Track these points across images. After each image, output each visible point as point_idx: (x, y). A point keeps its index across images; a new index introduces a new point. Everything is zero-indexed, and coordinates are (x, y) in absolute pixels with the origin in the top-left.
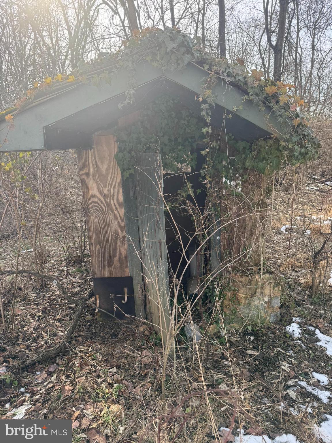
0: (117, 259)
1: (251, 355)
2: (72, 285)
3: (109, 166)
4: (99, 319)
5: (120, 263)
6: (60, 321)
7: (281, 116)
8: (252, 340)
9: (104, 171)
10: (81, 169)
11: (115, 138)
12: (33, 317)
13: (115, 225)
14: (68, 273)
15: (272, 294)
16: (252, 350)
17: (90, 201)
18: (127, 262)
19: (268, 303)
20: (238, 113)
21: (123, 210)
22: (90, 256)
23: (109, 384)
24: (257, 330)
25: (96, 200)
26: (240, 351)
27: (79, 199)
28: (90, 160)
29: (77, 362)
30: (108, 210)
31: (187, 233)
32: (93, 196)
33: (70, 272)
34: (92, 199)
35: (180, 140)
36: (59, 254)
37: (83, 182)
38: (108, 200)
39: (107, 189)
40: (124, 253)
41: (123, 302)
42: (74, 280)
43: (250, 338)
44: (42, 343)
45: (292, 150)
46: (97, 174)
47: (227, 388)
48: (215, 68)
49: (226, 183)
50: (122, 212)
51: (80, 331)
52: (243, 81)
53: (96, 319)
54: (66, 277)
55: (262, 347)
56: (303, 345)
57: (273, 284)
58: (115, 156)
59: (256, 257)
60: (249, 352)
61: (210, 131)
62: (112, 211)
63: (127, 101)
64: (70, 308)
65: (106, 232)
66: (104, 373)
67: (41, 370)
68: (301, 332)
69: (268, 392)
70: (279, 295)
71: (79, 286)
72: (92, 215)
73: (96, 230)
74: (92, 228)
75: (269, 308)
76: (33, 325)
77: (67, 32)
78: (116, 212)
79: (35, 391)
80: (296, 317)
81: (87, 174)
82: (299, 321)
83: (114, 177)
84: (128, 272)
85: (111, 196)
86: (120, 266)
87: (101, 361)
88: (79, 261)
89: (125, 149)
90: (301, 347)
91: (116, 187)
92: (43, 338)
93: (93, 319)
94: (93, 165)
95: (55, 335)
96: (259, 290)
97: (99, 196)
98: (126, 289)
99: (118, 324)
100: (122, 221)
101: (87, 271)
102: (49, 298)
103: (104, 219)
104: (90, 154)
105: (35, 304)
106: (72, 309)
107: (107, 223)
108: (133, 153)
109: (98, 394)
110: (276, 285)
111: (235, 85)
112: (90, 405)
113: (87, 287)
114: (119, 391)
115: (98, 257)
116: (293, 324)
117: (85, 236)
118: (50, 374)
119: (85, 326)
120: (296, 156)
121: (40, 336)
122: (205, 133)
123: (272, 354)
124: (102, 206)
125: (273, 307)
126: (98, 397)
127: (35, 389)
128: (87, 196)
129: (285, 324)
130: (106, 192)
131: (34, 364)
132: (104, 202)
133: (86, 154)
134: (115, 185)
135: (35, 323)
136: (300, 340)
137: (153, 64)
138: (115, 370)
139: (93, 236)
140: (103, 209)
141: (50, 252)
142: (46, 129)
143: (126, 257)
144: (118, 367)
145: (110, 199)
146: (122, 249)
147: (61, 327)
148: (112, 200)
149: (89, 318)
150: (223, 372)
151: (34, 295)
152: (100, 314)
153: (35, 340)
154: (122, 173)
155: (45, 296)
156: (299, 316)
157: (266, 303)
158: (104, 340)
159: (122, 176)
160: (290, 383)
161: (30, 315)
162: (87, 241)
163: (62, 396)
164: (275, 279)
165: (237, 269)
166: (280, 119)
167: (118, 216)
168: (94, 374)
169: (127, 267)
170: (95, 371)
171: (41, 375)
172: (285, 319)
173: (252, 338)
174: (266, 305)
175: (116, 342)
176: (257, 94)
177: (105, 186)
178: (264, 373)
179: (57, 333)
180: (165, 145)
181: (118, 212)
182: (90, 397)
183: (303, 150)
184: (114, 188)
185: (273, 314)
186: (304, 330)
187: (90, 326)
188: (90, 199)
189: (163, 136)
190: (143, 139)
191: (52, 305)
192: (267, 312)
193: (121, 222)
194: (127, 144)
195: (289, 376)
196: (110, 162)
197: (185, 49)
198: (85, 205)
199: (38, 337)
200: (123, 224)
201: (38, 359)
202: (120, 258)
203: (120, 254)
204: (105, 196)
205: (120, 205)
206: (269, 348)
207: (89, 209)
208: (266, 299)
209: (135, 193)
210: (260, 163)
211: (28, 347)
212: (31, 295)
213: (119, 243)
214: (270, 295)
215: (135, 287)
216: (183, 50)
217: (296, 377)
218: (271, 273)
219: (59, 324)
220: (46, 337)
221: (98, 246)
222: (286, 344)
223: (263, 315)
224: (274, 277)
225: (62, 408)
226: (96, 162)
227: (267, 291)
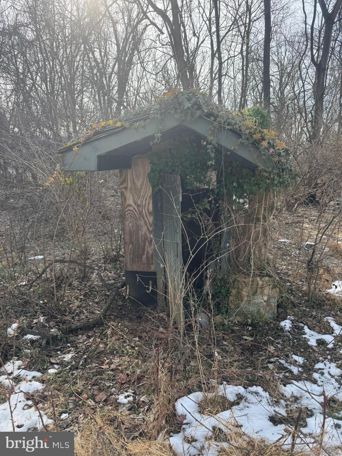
0: (144, 257)
1: (246, 340)
2: (108, 278)
3: (143, 182)
4: (128, 305)
5: (147, 260)
6: (97, 303)
7: (264, 155)
8: (250, 329)
9: (139, 187)
10: (122, 183)
11: (149, 161)
12: (77, 299)
13: (145, 229)
14: (105, 269)
15: (270, 295)
16: (247, 336)
17: (127, 209)
18: (152, 260)
19: (267, 301)
20: (235, 152)
21: (152, 218)
22: (124, 257)
23: (132, 347)
24: (256, 323)
25: (131, 208)
26: (238, 336)
27: (118, 208)
28: (129, 177)
29: (109, 332)
30: (140, 217)
31: (195, 236)
32: (129, 205)
33: (107, 268)
34: (128, 208)
35: (199, 165)
36: (98, 253)
37: (122, 193)
38: (141, 209)
39: (140, 200)
40: (150, 252)
41: (148, 292)
42: (110, 274)
43: (248, 328)
44: (84, 317)
45: (273, 179)
46: (133, 188)
47: (221, 359)
48: (218, 119)
49: (235, 200)
50: (151, 219)
51: (113, 312)
52: (239, 129)
53: (126, 304)
54: (103, 272)
55: (256, 335)
56: (291, 336)
57: (272, 286)
58: (148, 175)
59: (259, 263)
60: (245, 337)
61: (214, 163)
62: (143, 218)
63: (156, 140)
64: (106, 295)
65: (137, 234)
66: (129, 340)
67: (82, 334)
68: (291, 326)
69: (253, 365)
70: (276, 295)
71: (114, 279)
72: (128, 220)
73: (130, 233)
74: (127, 230)
75: (267, 305)
76: (76, 304)
77: (116, 47)
78: (146, 219)
79: (78, 346)
80: (291, 316)
81: (126, 188)
82: (293, 318)
83: (146, 191)
84: (153, 268)
85: (143, 206)
86: (147, 263)
87: (127, 333)
88: (115, 260)
89: (156, 170)
90: (289, 337)
91: (148, 199)
92: (84, 314)
93: (123, 305)
94: (131, 181)
95: (93, 313)
96: (259, 291)
97: (134, 205)
98: (150, 282)
99: (143, 310)
100: (151, 226)
101: (121, 268)
102: (90, 286)
103: (136, 224)
104: (129, 173)
105: (78, 290)
106: (108, 296)
107: (138, 228)
108: (162, 174)
109: (123, 351)
110: (275, 287)
111: (233, 131)
112: (117, 357)
113: (120, 280)
114: (139, 352)
115: (130, 254)
116: (287, 321)
117: (121, 241)
118: (89, 337)
119: (117, 308)
120: (275, 184)
121: (81, 312)
122: (210, 165)
123: (264, 340)
124: (136, 213)
125: (271, 305)
126: (124, 354)
127: (78, 345)
128: (124, 205)
129: (280, 320)
130: (139, 203)
131: (77, 330)
132: (137, 210)
133: (126, 172)
134: (147, 197)
135: (78, 303)
136: (289, 332)
137: (175, 116)
138: (137, 339)
139: (127, 237)
140: (136, 216)
141: (91, 252)
142: (99, 157)
143: (152, 256)
144: (140, 337)
145: (142, 208)
146: (149, 249)
147: (98, 307)
148: (143, 209)
149: (120, 303)
150: (221, 348)
151: (77, 283)
152: (129, 301)
153: (78, 315)
154: (152, 189)
155: (86, 284)
156: (293, 315)
157: (265, 301)
158: (131, 320)
159: (153, 191)
160: (272, 360)
161: (75, 297)
162: (122, 245)
163: (97, 350)
164: (274, 282)
165: (242, 272)
166: (264, 157)
167: (148, 222)
168: (121, 340)
169: (152, 264)
170: (122, 339)
171: (82, 338)
172: (280, 316)
173: (250, 328)
174: (265, 303)
175: (140, 322)
176: (247, 139)
177: (139, 198)
178: (253, 352)
179: (95, 312)
180: (187, 168)
181: (148, 219)
182: (117, 352)
183: (281, 180)
184: (146, 199)
185: (271, 311)
186: (295, 325)
187: (121, 309)
188: (126, 208)
189: (186, 161)
190: (169, 164)
191: (92, 291)
192: (266, 309)
193: (149, 227)
194: (158, 166)
195: (273, 356)
196: (144, 179)
197: (197, 107)
198: (122, 212)
199: (80, 313)
200: (151, 229)
201: (80, 326)
202: (147, 257)
203: (148, 253)
204: (138, 206)
205: (150, 213)
206: (262, 336)
207: (125, 215)
208: (265, 298)
209: (162, 204)
210: (253, 187)
211: (73, 318)
212: (76, 283)
213: (147, 244)
214: (269, 295)
215: (158, 281)
216: (196, 107)
217: (277, 356)
218: (270, 276)
219: (96, 305)
220: (86, 314)
221: (131, 245)
222: (277, 334)
223: (262, 311)
224: (273, 280)
225: (97, 357)
226: (133, 179)
227: (266, 291)
